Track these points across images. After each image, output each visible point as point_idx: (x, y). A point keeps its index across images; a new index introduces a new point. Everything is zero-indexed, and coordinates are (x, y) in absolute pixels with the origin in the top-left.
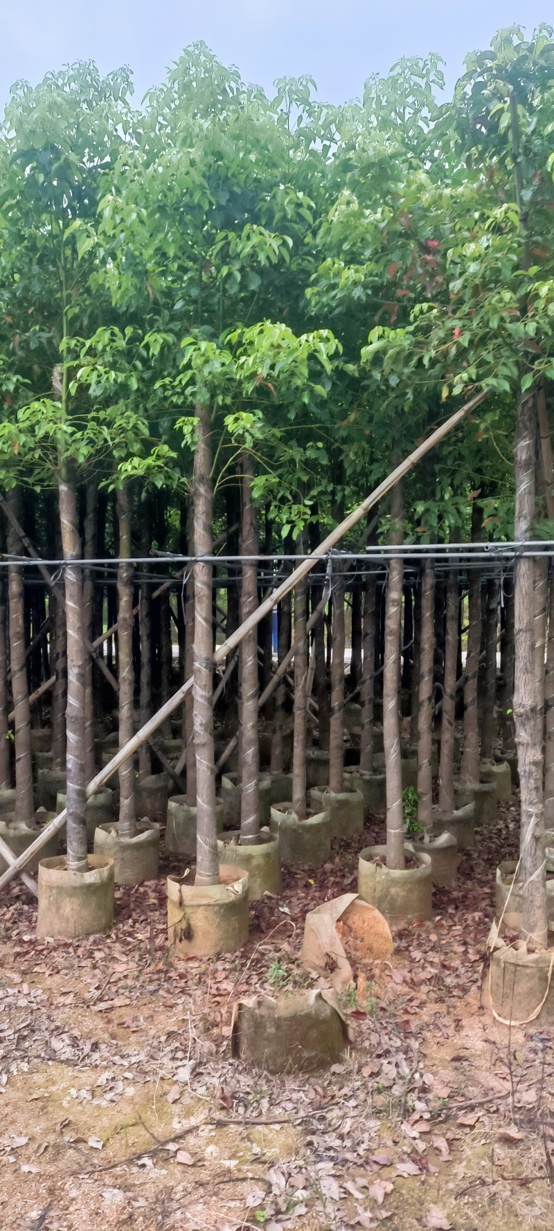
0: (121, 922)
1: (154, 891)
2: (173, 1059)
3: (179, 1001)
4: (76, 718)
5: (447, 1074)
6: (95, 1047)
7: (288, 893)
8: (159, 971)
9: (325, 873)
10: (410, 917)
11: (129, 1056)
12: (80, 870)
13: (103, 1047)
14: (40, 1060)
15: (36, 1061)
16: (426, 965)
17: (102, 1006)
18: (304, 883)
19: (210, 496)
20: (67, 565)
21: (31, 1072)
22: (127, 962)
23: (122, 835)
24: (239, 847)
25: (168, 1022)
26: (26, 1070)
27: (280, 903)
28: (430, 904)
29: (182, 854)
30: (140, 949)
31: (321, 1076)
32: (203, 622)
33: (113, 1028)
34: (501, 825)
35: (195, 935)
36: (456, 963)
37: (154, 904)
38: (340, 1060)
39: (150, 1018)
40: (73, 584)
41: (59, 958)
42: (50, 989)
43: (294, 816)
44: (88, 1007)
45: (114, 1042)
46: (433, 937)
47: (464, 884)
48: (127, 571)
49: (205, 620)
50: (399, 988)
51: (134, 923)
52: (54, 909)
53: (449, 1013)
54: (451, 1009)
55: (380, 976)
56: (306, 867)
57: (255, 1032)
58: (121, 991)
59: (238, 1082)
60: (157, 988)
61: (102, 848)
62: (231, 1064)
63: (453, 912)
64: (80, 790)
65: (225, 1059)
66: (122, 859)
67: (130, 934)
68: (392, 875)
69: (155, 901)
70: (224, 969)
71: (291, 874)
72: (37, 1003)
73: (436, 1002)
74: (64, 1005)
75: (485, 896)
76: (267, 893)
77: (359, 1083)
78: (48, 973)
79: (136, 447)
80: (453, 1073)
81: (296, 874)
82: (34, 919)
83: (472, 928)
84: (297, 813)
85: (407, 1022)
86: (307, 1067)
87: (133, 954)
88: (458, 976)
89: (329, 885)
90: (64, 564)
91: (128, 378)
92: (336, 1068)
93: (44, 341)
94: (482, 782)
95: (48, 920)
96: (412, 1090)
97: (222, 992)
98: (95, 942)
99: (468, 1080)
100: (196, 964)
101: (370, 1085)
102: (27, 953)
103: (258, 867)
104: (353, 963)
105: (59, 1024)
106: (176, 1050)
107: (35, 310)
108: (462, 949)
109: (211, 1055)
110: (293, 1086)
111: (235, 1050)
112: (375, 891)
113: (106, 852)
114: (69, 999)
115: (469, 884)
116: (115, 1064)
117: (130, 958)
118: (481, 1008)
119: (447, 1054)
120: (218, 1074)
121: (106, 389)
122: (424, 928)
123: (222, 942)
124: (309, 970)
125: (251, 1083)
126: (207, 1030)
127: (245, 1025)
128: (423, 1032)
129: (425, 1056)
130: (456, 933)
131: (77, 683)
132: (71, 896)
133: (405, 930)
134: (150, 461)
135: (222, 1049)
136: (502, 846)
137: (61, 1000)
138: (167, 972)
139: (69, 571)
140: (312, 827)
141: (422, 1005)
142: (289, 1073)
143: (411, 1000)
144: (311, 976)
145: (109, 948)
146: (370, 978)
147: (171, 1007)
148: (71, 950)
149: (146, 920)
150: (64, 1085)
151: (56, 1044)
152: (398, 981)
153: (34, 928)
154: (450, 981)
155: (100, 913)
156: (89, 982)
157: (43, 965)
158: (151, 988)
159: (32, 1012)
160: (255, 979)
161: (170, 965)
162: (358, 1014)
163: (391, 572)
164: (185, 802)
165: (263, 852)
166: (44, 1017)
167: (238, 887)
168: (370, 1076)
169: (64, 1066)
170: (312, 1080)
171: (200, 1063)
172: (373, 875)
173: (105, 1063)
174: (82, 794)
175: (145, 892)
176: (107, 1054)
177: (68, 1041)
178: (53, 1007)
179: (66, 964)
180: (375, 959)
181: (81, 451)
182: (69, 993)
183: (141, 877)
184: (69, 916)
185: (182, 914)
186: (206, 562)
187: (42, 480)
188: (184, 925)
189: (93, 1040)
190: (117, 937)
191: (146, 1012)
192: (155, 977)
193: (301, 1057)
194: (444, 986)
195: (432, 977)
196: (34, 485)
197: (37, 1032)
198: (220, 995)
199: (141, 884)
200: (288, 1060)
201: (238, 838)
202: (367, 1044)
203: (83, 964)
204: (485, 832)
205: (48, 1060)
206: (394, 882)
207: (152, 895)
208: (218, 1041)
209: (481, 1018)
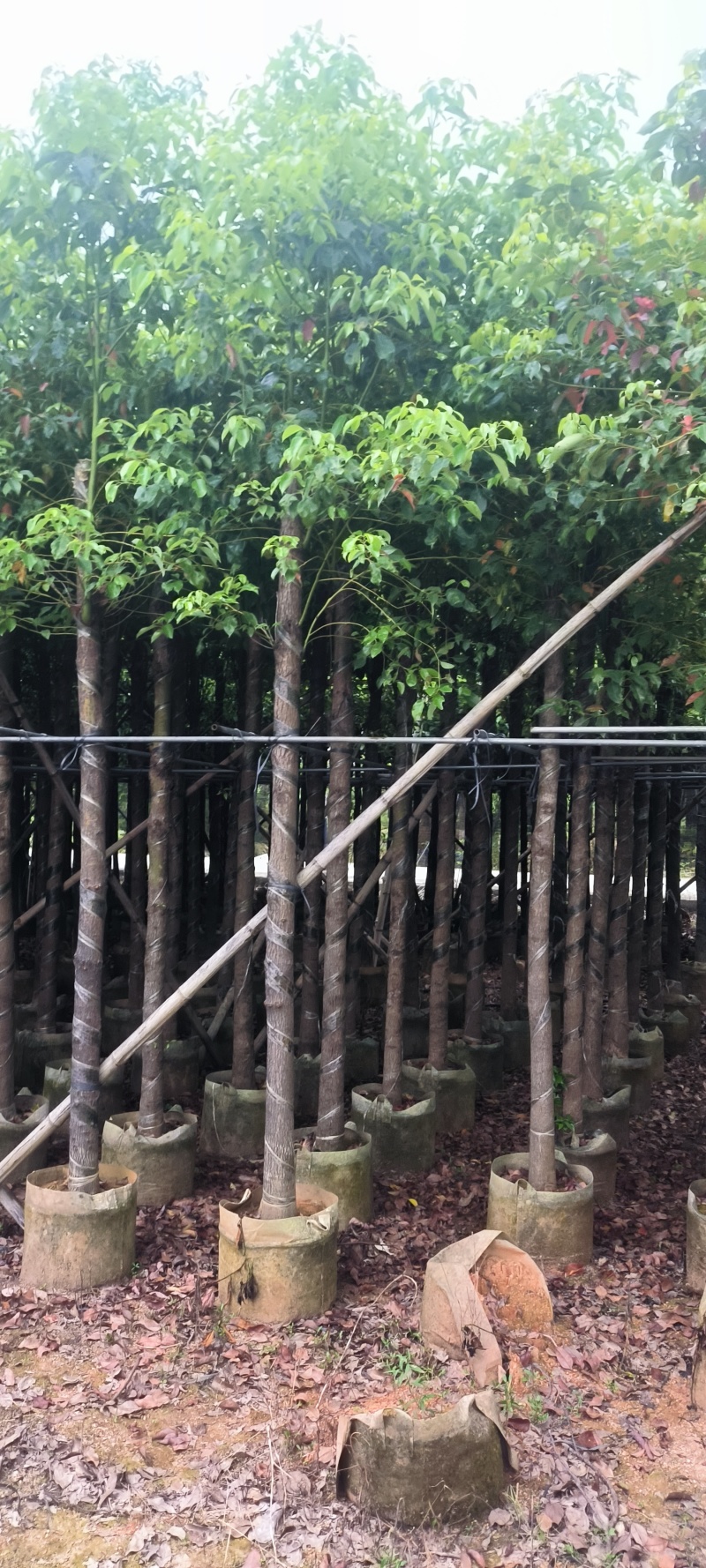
0: (146, 1266)
1: (190, 1216)
2: (245, 1500)
3: (243, 1400)
4: (90, 964)
5: (664, 1525)
6: (123, 1480)
7: (384, 1220)
8: (209, 1349)
9: (429, 1188)
10: (564, 1259)
11: (176, 1496)
12: (87, 1189)
13: (133, 1479)
14: (37, 1505)
15: (31, 1506)
16: (601, 1338)
17: (128, 1407)
18: (404, 1204)
19: (298, 652)
20: (85, 743)
21: (24, 1528)
22: (159, 1334)
23: (143, 1133)
24: (315, 1154)
25: (229, 1435)
26: (15, 1524)
27: (375, 1236)
28: (591, 1240)
29: (225, 1158)
30: (177, 1311)
31: (477, 1530)
32: (284, 830)
33: (147, 1445)
34: (658, 1116)
35: (261, 1291)
36: (642, 1334)
37: (191, 1237)
38: (500, 1503)
39: (202, 1428)
40: (93, 770)
41: (56, 1325)
42: (46, 1378)
43: (387, 1105)
44: (106, 1408)
45: (151, 1470)
46: (601, 1291)
47: (627, 1205)
48: (163, 755)
49: (287, 827)
50: (569, 1377)
51: (165, 1268)
52: (48, 1248)
53: (646, 1417)
54: (649, 1410)
55: (540, 1358)
56: (403, 1179)
57: (377, 1463)
58: (154, 1382)
59: (350, 1542)
60: (208, 1377)
61: (114, 1151)
62: (336, 1512)
63: (622, 1250)
64: (91, 1071)
65: (326, 1503)
66: (143, 1169)
67: (161, 1287)
68: (541, 1200)
69: (193, 1233)
70: (306, 1346)
71: (383, 1190)
72: (28, 1402)
73: (625, 1399)
74: (70, 1406)
75: (660, 1225)
76: (354, 1220)
77: (537, 1544)
78: (42, 1350)
79: (200, 578)
80: (674, 1524)
81: (391, 1190)
82: (16, 1259)
83: (653, 1277)
84: (390, 1099)
85: (589, 1434)
86: (455, 1517)
87: (167, 1319)
88: (648, 1355)
89: (439, 1207)
90: (81, 742)
91: (192, 479)
92: (497, 1516)
93: (66, 427)
94: (631, 1056)
95: (38, 1264)
96: (620, 1554)
97: (306, 1384)
98: (108, 1299)
99: (699, 1535)
100: (263, 1338)
101: (553, 1546)
102: (9, 1316)
103: (342, 1183)
104: (502, 1340)
105: (64, 1439)
106: (249, 1485)
107: (48, 387)
108: (644, 1310)
109: (305, 1494)
110: (435, 1550)
111: (342, 1485)
112: (515, 1222)
113: (119, 1157)
114: (77, 1396)
115: (635, 1206)
116: (155, 1511)
117: (163, 1325)
118: (692, 1407)
119: (655, 1488)
120: (318, 1529)
121: (160, 493)
122: (585, 1277)
123: (301, 1303)
124: (433, 1347)
125: (370, 1544)
126: (293, 1450)
127: (360, 1453)
128: (616, 1450)
129: (625, 1491)
130: (634, 1284)
131: (93, 914)
132: (74, 1230)
133: (558, 1279)
134: (218, 597)
135: (320, 1485)
136: (667, 1149)
137: (65, 1395)
138: (220, 1350)
139: (87, 752)
140: (412, 1120)
141: (604, 1406)
142: (427, 1526)
143: (590, 1396)
144: (438, 1357)
145: (131, 1308)
146: (527, 1362)
147: (233, 1409)
148: (74, 1311)
149: (183, 1263)
150: (77, 1551)
151: (62, 1476)
152: (565, 1365)
153: (17, 1274)
154: (638, 1363)
155: (116, 1255)
156: (103, 1369)
157: (34, 1336)
158: (200, 1376)
159: (21, 1419)
160: (354, 1363)
161: (225, 1338)
162: (517, 1423)
163: (543, 765)
164: (230, 1081)
165: (350, 1161)
166: (41, 1426)
167: (324, 1219)
168: (551, 1530)
169: (76, 1515)
170: (464, 1538)
171: (288, 1508)
172: (514, 1200)
173: (139, 1510)
174: (93, 1076)
175: (176, 1216)
176: (142, 1494)
177: (79, 1471)
178: (53, 1408)
179: (68, 1335)
180: (529, 1331)
181: (117, 582)
182: (75, 1384)
183: (170, 1195)
184: (71, 1259)
185: (242, 1260)
186: (291, 744)
187: (51, 623)
188: (245, 1278)
189: (119, 1469)
190: (141, 1290)
191: (194, 1417)
192: (204, 1358)
193: (446, 1501)
194: (633, 1371)
195: (614, 1359)
196: (40, 629)
197: (30, 1455)
198: (304, 1389)
199: (170, 1206)
200: (427, 1506)
201: (312, 1138)
202: (536, 1473)
203: (93, 1336)
204: (639, 1126)
205: (50, 1504)
206: (544, 1209)
207: (186, 1221)
208: (312, 1471)
209: (695, 1424)
